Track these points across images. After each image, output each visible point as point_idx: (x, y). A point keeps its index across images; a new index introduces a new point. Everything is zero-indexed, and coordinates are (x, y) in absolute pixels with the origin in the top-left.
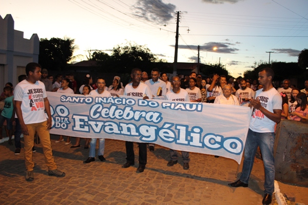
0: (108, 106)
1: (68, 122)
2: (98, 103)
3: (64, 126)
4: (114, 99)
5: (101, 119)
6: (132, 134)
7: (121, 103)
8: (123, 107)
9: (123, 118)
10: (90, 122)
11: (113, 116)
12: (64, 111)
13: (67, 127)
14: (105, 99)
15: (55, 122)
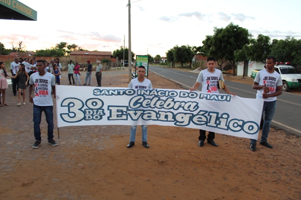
0: (151, 97)
1: (102, 114)
2: (140, 95)
3: (97, 117)
4: (157, 92)
5: (141, 108)
6: (169, 120)
7: (164, 95)
8: (165, 98)
9: (163, 107)
11: (154, 105)
12: (96, 103)
13: (101, 118)
14: (148, 91)
15: (85, 115)
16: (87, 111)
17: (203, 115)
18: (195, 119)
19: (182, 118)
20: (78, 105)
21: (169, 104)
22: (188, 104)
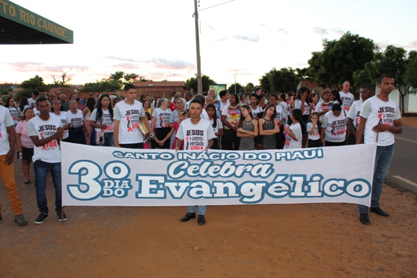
0: (199, 162)
1: (127, 187)
2: (183, 160)
3: (119, 192)
4: (208, 155)
5: (186, 178)
6: (230, 195)
7: (218, 158)
8: (220, 162)
9: (219, 175)
10: (167, 184)
11: (205, 173)
12: (120, 170)
13: (126, 195)
14: (194, 155)
15: (102, 188)
16: (106, 182)
17: (282, 182)
18: (271, 190)
19: (251, 190)
20: (94, 171)
21: (228, 170)
22: (257, 167)
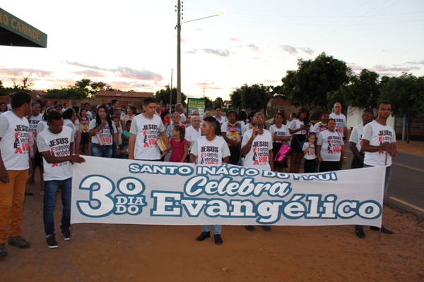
0: (218, 178)
1: (142, 204)
2: (202, 175)
3: (133, 209)
4: (228, 170)
5: (203, 196)
6: (247, 215)
7: (238, 173)
8: (239, 179)
9: (238, 194)
10: (183, 202)
11: (223, 191)
12: (134, 186)
13: (140, 212)
14: (214, 169)
15: (115, 204)
16: (119, 198)
17: (298, 201)
18: (288, 210)
19: (268, 209)
20: (106, 186)
21: (247, 188)
22: (275, 186)
